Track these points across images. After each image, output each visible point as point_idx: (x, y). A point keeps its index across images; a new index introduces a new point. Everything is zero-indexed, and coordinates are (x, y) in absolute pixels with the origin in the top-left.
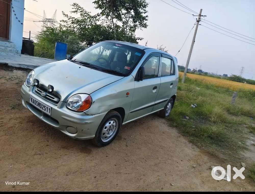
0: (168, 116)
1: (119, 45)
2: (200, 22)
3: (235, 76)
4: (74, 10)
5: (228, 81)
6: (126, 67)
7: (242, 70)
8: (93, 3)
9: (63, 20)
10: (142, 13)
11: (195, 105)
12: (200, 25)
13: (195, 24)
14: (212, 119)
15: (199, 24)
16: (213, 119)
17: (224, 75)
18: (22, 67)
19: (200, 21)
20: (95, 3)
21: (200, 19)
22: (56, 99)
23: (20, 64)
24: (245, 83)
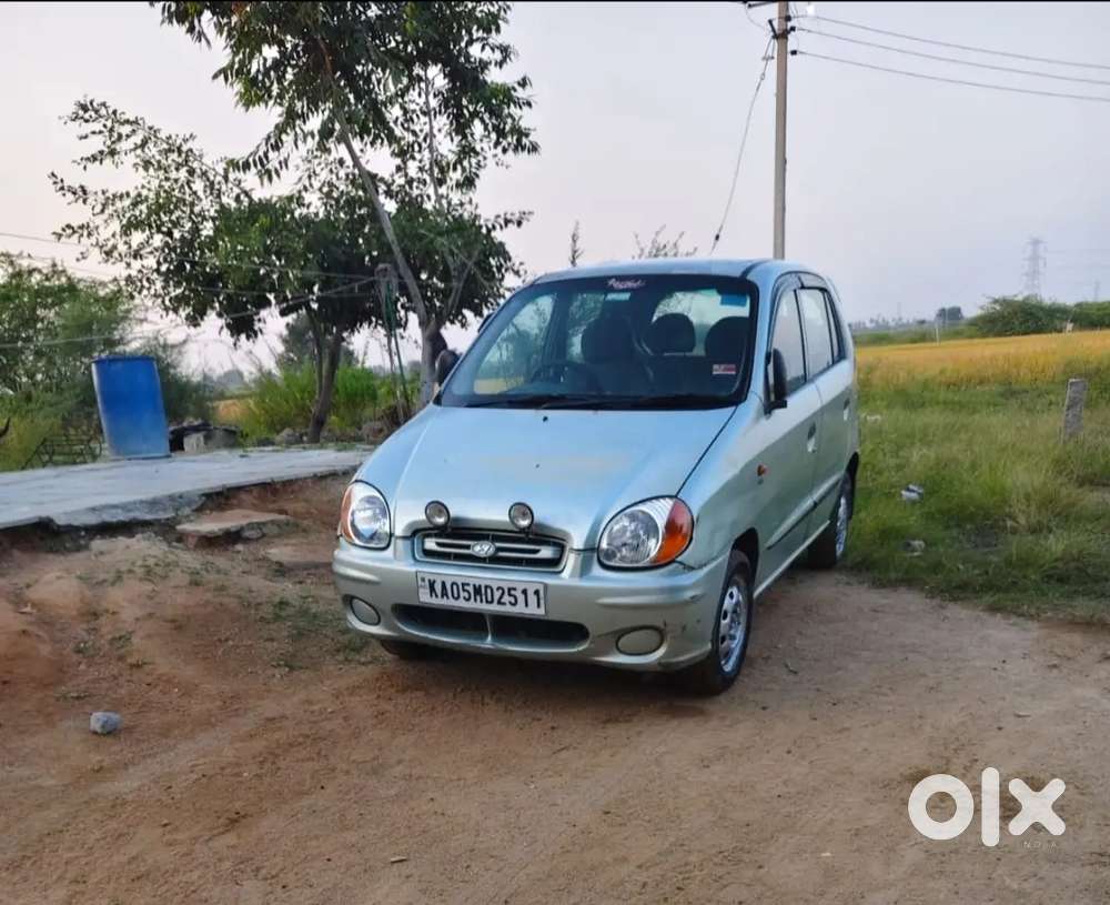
0: (844, 554)
1: (630, 284)
2: (789, 36)
3: (1005, 302)
4: (97, 144)
5: (976, 341)
6: (716, 367)
7: (1035, 258)
8: (215, 76)
9: (69, 226)
10: (484, 65)
11: (913, 491)
12: (794, 53)
13: (767, 59)
14: (1017, 522)
15: (790, 48)
16: (1022, 520)
17: (942, 313)
18: (108, 517)
19: (793, 29)
20: (226, 79)
21: (788, 18)
22: (546, 552)
23: (93, 509)
24: (1070, 326)
